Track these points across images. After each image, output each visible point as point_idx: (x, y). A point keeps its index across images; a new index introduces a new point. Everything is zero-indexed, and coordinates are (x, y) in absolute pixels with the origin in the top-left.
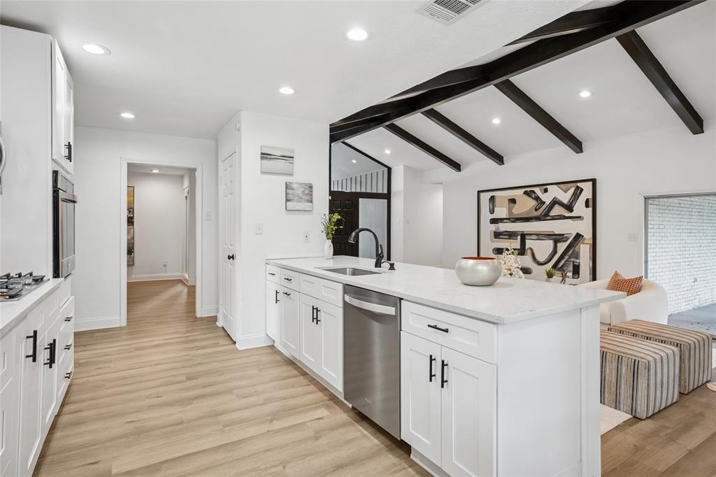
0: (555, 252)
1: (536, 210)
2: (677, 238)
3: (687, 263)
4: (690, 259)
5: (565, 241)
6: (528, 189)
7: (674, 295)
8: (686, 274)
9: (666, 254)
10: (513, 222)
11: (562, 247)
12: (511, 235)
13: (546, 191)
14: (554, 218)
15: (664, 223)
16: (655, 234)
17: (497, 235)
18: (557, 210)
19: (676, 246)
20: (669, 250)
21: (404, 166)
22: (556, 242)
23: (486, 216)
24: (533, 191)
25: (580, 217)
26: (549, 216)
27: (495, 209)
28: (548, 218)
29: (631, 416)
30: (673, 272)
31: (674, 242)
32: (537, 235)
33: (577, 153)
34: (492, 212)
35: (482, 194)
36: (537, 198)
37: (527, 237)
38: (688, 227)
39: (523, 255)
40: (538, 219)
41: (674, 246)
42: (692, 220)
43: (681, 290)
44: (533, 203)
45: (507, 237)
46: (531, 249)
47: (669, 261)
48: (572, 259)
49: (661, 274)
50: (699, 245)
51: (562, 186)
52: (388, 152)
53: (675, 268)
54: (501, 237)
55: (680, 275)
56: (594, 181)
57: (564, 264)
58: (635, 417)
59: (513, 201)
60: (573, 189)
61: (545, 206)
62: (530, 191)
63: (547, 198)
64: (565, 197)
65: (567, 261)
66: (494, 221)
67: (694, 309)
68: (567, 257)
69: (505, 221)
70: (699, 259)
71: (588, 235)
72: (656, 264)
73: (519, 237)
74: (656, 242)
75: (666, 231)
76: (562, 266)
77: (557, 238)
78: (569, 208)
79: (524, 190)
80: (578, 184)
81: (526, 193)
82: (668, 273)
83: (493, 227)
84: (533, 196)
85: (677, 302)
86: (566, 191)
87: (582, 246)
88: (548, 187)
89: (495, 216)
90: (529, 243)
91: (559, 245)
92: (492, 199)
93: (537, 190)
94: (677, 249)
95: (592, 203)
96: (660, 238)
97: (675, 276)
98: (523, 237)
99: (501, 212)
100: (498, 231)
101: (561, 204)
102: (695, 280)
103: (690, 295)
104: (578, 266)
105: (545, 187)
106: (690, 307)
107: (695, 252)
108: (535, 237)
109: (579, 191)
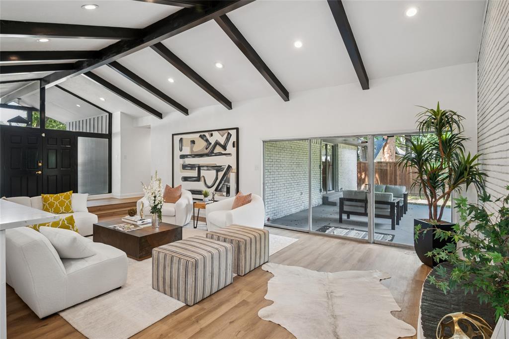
0: (217, 178)
1: (207, 149)
2: (289, 168)
3: (296, 184)
4: (298, 181)
5: (222, 171)
6: (202, 134)
7: (287, 204)
8: (295, 190)
9: (281, 178)
10: (193, 157)
11: (221, 174)
12: (192, 167)
13: (212, 135)
14: (216, 155)
15: (280, 158)
16: (274, 166)
17: (184, 167)
18: (218, 149)
19: (289, 173)
20: (283, 175)
21: (121, 112)
22: (218, 171)
23: (178, 153)
24: (205, 135)
25: (230, 154)
26: (214, 153)
27: (183, 148)
28: (213, 154)
29: (185, 304)
30: (287, 189)
31: (287, 170)
32: (207, 166)
33: (229, 109)
34: (181, 150)
35: (175, 137)
36: (207, 141)
37: (201, 168)
38: (297, 161)
39: (199, 181)
40: (207, 155)
41: (288, 173)
42: (299, 157)
43: (292, 200)
44: (205, 144)
45: (190, 168)
46: (204, 177)
47: (284, 183)
48: (226, 183)
49: (278, 191)
50: (304, 172)
51: (220, 132)
52: (102, 99)
53: (288, 187)
54: (186, 168)
55: (291, 191)
56: (237, 129)
57: (222, 186)
58: (187, 305)
59: (193, 142)
60: (226, 134)
61: (211, 146)
62: (203, 135)
63: (212, 140)
64: (222, 141)
65: (223, 185)
66: (182, 157)
67: (301, 211)
68: (223, 182)
69: (189, 156)
70: (304, 181)
71: (234, 167)
72: (274, 185)
73: (197, 168)
74: (274, 171)
75: (282, 163)
76: (221, 188)
77: (218, 169)
78: (224, 147)
79: (199, 134)
80: (230, 131)
81: (200, 136)
82: (283, 190)
83: (181, 161)
84: (205, 138)
85: (289, 208)
86: (222, 136)
87: (231, 174)
88: (213, 132)
89: (183, 153)
90: (203, 173)
91: (219, 173)
92: (181, 140)
93: (207, 134)
94: (290, 175)
95: (237, 145)
96: (278, 168)
97: (288, 192)
98: (199, 167)
99: (187, 150)
100: (185, 164)
101: (220, 145)
102: (302, 194)
103: (298, 203)
104: (229, 188)
105: (211, 133)
106: (298, 210)
107: (301, 177)
108: (205, 168)
109: (229, 135)
